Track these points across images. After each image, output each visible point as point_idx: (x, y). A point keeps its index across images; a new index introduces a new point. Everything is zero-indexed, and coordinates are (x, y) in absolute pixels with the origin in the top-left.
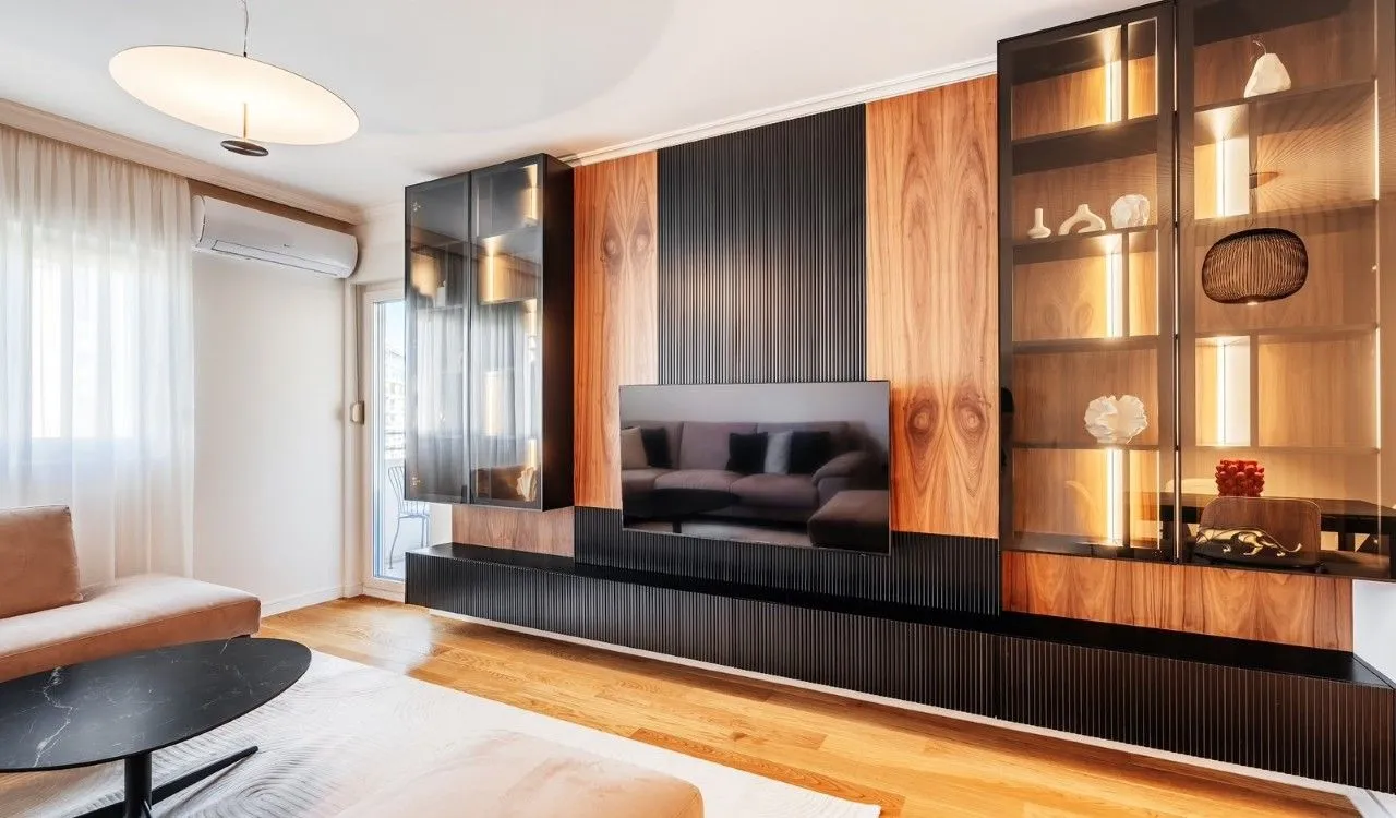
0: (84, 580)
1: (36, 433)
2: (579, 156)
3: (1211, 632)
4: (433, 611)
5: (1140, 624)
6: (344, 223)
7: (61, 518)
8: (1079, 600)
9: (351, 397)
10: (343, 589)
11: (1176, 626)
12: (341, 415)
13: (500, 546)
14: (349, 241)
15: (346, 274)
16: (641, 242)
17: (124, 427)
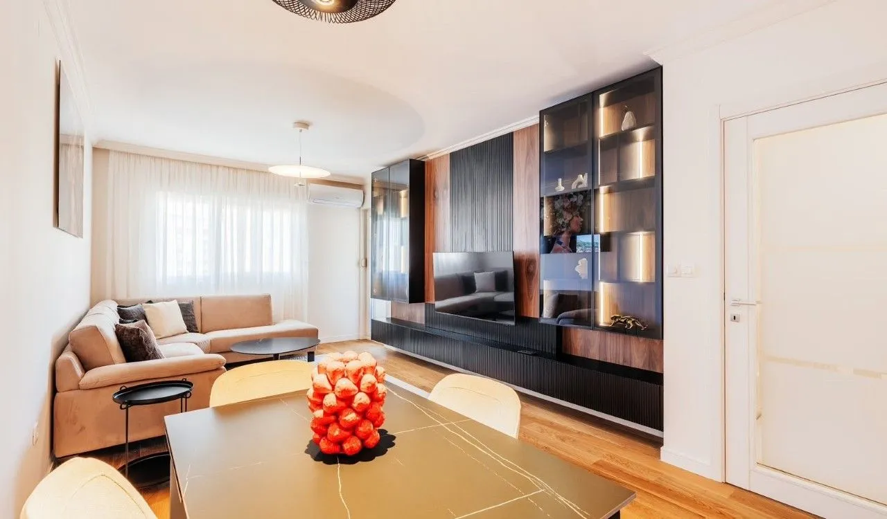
0: (274, 319)
1: (264, 270)
2: (428, 155)
3: (633, 366)
4: (386, 346)
5: (609, 361)
6: (360, 187)
7: (268, 298)
8: (588, 350)
9: (362, 256)
10: (359, 335)
11: (621, 363)
12: (359, 263)
13: (405, 319)
14: (361, 192)
15: (360, 206)
16: (445, 192)
17: (287, 269)
